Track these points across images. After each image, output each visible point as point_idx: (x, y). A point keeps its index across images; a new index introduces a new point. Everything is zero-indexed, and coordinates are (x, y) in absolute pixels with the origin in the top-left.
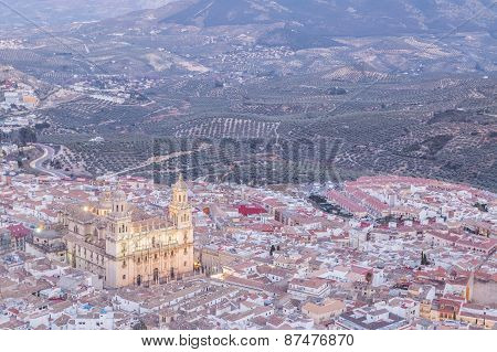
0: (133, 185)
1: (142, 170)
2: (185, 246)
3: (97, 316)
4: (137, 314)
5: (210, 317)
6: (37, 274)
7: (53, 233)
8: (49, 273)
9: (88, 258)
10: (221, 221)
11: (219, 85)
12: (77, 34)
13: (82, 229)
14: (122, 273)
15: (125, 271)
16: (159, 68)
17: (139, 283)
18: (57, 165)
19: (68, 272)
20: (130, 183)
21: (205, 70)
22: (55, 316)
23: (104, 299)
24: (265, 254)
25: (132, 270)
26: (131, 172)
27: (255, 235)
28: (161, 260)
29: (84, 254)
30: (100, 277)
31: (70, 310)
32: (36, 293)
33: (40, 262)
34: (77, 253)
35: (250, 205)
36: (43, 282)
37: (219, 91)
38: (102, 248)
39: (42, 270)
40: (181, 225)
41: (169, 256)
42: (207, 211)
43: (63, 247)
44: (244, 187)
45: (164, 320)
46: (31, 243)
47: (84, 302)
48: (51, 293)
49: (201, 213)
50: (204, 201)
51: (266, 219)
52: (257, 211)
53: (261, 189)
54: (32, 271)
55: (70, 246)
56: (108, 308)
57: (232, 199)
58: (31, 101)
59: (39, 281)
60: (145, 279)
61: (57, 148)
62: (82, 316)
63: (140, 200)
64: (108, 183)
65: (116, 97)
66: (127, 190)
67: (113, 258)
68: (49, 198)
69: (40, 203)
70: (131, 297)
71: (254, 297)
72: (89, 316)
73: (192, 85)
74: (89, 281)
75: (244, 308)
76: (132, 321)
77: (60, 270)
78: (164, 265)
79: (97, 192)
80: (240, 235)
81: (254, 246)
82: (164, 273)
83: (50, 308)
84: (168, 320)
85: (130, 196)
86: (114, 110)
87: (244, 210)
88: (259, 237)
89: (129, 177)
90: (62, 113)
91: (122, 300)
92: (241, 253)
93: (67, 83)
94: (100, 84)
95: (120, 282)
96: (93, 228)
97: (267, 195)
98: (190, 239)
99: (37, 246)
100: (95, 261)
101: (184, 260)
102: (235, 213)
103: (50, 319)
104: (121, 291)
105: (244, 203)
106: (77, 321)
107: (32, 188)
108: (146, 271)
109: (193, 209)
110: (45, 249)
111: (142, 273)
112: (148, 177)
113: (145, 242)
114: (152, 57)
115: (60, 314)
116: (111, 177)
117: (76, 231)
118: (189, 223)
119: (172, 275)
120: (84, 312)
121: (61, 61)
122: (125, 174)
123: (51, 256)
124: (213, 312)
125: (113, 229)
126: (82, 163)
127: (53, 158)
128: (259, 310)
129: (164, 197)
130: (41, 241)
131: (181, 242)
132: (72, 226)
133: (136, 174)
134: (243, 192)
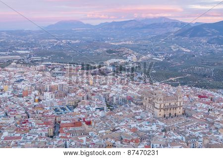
0: (164, 86)
1: (167, 82)
2: (180, 107)
3: (151, 126)
4: (163, 126)
6: (134, 111)
7: (140, 99)
8: (137, 111)
9: (149, 108)
10: (192, 99)
11: (194, 56)
12: (149, 39)
13: (148, 99)
14: (159, 113)
16: (174, 50)
17: (165, 117)
18: (141, 79)
19: (143, 111)
21: (189, 51)
22: (138, 124)
23: (154, 121)
24: (207, 112)
25: (162, 112)
27: (203, 105)
28: (172, 110)
29: (149, 106)
30: (153, 114)
31: (143, 123)
32: (134, 117)
33: (135, 108)
34: (146, 106)
35: (202, 95)
36: (135, 113)
37: (194, 58)
38: (154, 105)
39: (135, 110)
40: (179, 100)
41: (174, 109)
42: (188, 96)
43: (142, 104)
44: (200, 89)
46: (133, 102)
47: (147, 121)
48: (138, 117)
49: (186, 97)
50: (187, 93)
51: (208, 100)
52: (205, 97)
53: (206, 90)
54: (132, 110)
55: (144, 103)
56: (154, 124)
57: (196, 93)
58: (134, 59)
60: (167, 116)
61: (142, 74)
63: (166, 91)
64: (157, 85)
65: (161, 59)
66: (162, 88)
67: (156, 108)
68: (139, 89)
69: (136, 90)
70: (162, 121)
71: (202, 125)
72: (149, 126)
73: (185, 56)
74: (149, 115)
75: (198, 128)
76: (162, 128)
77: (141, 111)
78: (173, 112)
79: (153, 88)
80: (198, 105)
81: (203, 108)
82: (173, 114)
83: (137, 122)
84: (173, 129)
85: (163, 90)
86: (160, 63)
87: (200, 96)
88: (205, 106)
91: (159, 122)
92: (198, 110)
93: (146, 54)
94: (156, 55)
95: (158, 116)
96: (151, 99)
97: (208, 92)
98: (182, 104)
99: (134, 103)
100: (151, 109)
101: (179, 111)
102: (197, 97)
104: (159, 119)
105: (200, 94)
106: (145, 127)
107: (133, 86)
108: (167, 113)
109: (183, 95)
110: (137, 104)
111: (166, 114)
112: (169, 84)
113: (167, 104)
114: (172, 47)
115: (140, 124)
116: (158, 83)
117: (146, 99)
118: (181, 100)
119: (175, 115)
120: (147, 124)
121: (144, 48)
122: (162, 83)
123: (138, 106)
124: (188, 129)
125: (157, 100)
126: (149, 79)
127: (140, 76)
128: (203, 129)
129: (174, 90)
130: (136, 101)
131: (179, 105)
133: (165, 83)
134: (200, 91)
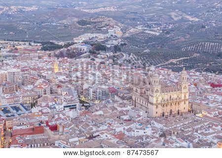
0: (162, 72)
1: (166, 65)
2: (185, 100)
3: (144, 129)
4: (162, 130)
5: (195, 133)
6: (119, 109)
7: (127, 91)
8: (124, 109)
9: (141, 103)
10: (202, 90)
11: (203, 27)
12: (140, 4)
13: (139, 90)
14: (156, 111)
15: (157, 110)
16: (176, 19)
17: (163, 116)
18: (129, 62)
19: (133, 109)
20: (161, 71)
21: (197, 20)
22: (126, 128)
23: (148, 122)
25: (160, 110)
26: (161, 66)
27: (218, 97)
28: (174, 106)
29: (140, 101)
30: (146, 112)
31: (133, 126)
32: (119, 117)
33: (121, 104)
34: (137, 101)
35: (216, 83)
36: (121, 112)
37: (204, 30)
38: (148, 99)
39: (121, 107)
40: (183, 91)
41: (177, 104)
42: (195, 85)
43: (131, 98)
44: (214, 75)
45: (174, 133)
46: (117, 95)
47: (139, 122)
48: (125, 117)
49: (193, 86)
50: (194, 80)
52: (219, 86)
54: (117, 107)
55: (134, 97)
56: (149, 126)
57: (207, 80)
59: (120, 112)
60: (166, 114)
62: (138, 129)
63: (165, 79)
64: (151, 71)
65: (156, 32)
66: (159, 74)
67: (152, 104)
68: (125, 76)
69: (121, 78)
70: (160, 122)
71: (216, 125)
72: (141, 129)
73: (191, 27)
74: (141, 113)
75: (211, 131)
76: (159, 132)
77: (129, 108)
78: (175, 109)
79: (146, 74)
80: (211, 97)
81: (217, 102)
82: (175, 111)
83: (124, 124)
84: (176, 133)
85: (161, 77)
86: (155, 38)
87: (213, 85)
88: (220, 98)
89: (160, 68)
90: (132, 39)
91: (155, 123)
92: (211, 105)
93: (135, 26)
94: (149, 26)
95: (155, 115)
96: (144, 90)
98: (187, 97)
99: (119, 96)
100: (144, 105)
101: (184, 107)
102: (209, 87)
103: (124, 129)
104: (155, 119)
105: (213, 82)
106: (136, 130)
107: (118, 72)
108: (167, 110)
109: (189, 84)
110: (123, 98)
111: (165, 111)
112: (169, 68)
113: (166, 97)
114: (173, 14)
115: (128, 127)
116: (153, 68)
117: (137, 91)
118: (187, 90)
119: (178, 113)
120: (139, 127)
121: (133, 16)
122: (158, 67)
123: (125, 101)
124: (197, 131)
125: (152, 91)
126: (140, 61)
128: (218, 132)
129: (176, 78)
130: (122, 95)
131: (183, 98)
132: (135, 89)
133: (164, 67)
134: (213, 77)
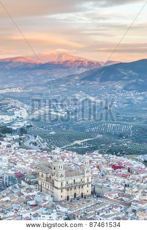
1: (71, 146)
2: (88, 184)
3: (50, 214)
4: (66, 213)
5: (97, 216)
6: (26, 194)
7: (33, 176)
8: (31, 194)
9: (47, 188)
10: (104, 172)
12: (45, 85)
13: (45, 175)
14: (61, 195)
18: (35, 144)
19: (39, 194)
20: (66, 154)
22: (33, 213)
23: (53, 206)
24: (122, 188)
25: (65, 193)
26: (66, 147)
27: (118, 179)
28: (77, 189)
29: (46, 186)
30: (52, 197)
31: (39, 211)
32: (26, 203)
33: (27, 189)
34: (43, 186)
35: (117, 165)
36: (28, 197)
38: (53, 183)
39: (28, 193)
40: (86, 175)
41: (81, 188)
42: (98, 167)
43: (37, 183)
44: (115, 156)
45: (78, 216)
46: (24, 180)
47: (44, 207)
48: (32, 203)
49: (96, 168)
50: (97, 162)
51: (124, 171)
52: (120, 167)
53: (122, 157)
54: (24, 193)
55: (40, 182)
56: (54, 210)
57: (109, 162)
58: (25, 115)
59: (26, 197)
60: (70, 198)
61: (36, 137)
62: (44, 214)
63: (70, 162)
66: (64, 157)
67: (57, 188)
68: (32, 161)
69: (27, 163)
70: (64, 206)
71: (116, 207)
72: (47, 214)
74: (47, 198)
75: (111, 213)
76: (64, 216)
77: (35, 193)
78: (79, 192)
79: (52, 158)
80: (112, 179)
81: (117, 184)
82: (79, 195)
83: (31, 209)
85: (66, 160)
87: (115, 167)
88: (121, 180)
89: (65, 150)
91: (60, 207)
92: (112, 187)
95: (60, 199)
96: (49, 175)
97: (124, 160)
98: (90, 180)
99: (25, 181)
100: (50, 189)
101: (87, 190)
102: (110, 169)
103: (31, 214)
104: (60, 203)
105: (114, 163)
106: (42, 216)
107: (24, 156)
108: (71, 194)
109: (92, 167)
110: (29, 183)
111: (69, 195)
112: (73, 150)
113: (71, 181)
115: (35, 212)
116: (58, 150)
117: (42, 176)
118: (89, 174)
119: (82, 196)
120: (45, 212)
121: (38, 97)
123: (32, 186)
124: (98, 214)
125: (57, 176)
126: (46, 143)
127: (34, 141)
128: (118, 213)
129: (80, 160)
130: (28, 180)
131: (86, 182)
132: (40, 174)
133: (68, 149)
134: (114, 159)
